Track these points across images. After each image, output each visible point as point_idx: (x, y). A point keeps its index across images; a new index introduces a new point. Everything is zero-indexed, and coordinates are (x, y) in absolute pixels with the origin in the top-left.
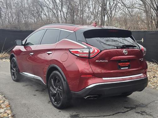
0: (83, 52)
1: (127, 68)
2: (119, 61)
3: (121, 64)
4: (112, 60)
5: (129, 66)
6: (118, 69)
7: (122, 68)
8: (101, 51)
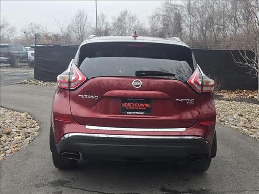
0: (64, 80)
1: (143, 113)
2: (125, 99)
3: (129, 104)
4: (107, 97)
5: (147, 111)
6: (122, 114)
7: (128, 113)
8: (87, 79)
